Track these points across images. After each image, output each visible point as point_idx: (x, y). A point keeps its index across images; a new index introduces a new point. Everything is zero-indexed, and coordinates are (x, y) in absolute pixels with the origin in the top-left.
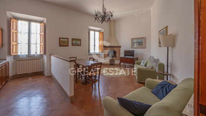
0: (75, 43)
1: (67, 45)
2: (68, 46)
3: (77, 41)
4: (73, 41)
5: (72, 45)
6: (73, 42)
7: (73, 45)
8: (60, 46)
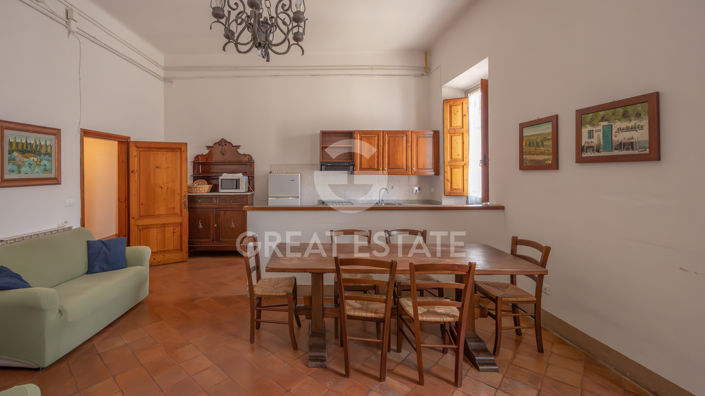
0: (598, 138)
1: (548, 159)
2: (555, 165)
3: (618, 125)
4: (585, 131)
5: (580, 160)
6: (585, 139)
7: (583, 156)
8: (524, 166)
